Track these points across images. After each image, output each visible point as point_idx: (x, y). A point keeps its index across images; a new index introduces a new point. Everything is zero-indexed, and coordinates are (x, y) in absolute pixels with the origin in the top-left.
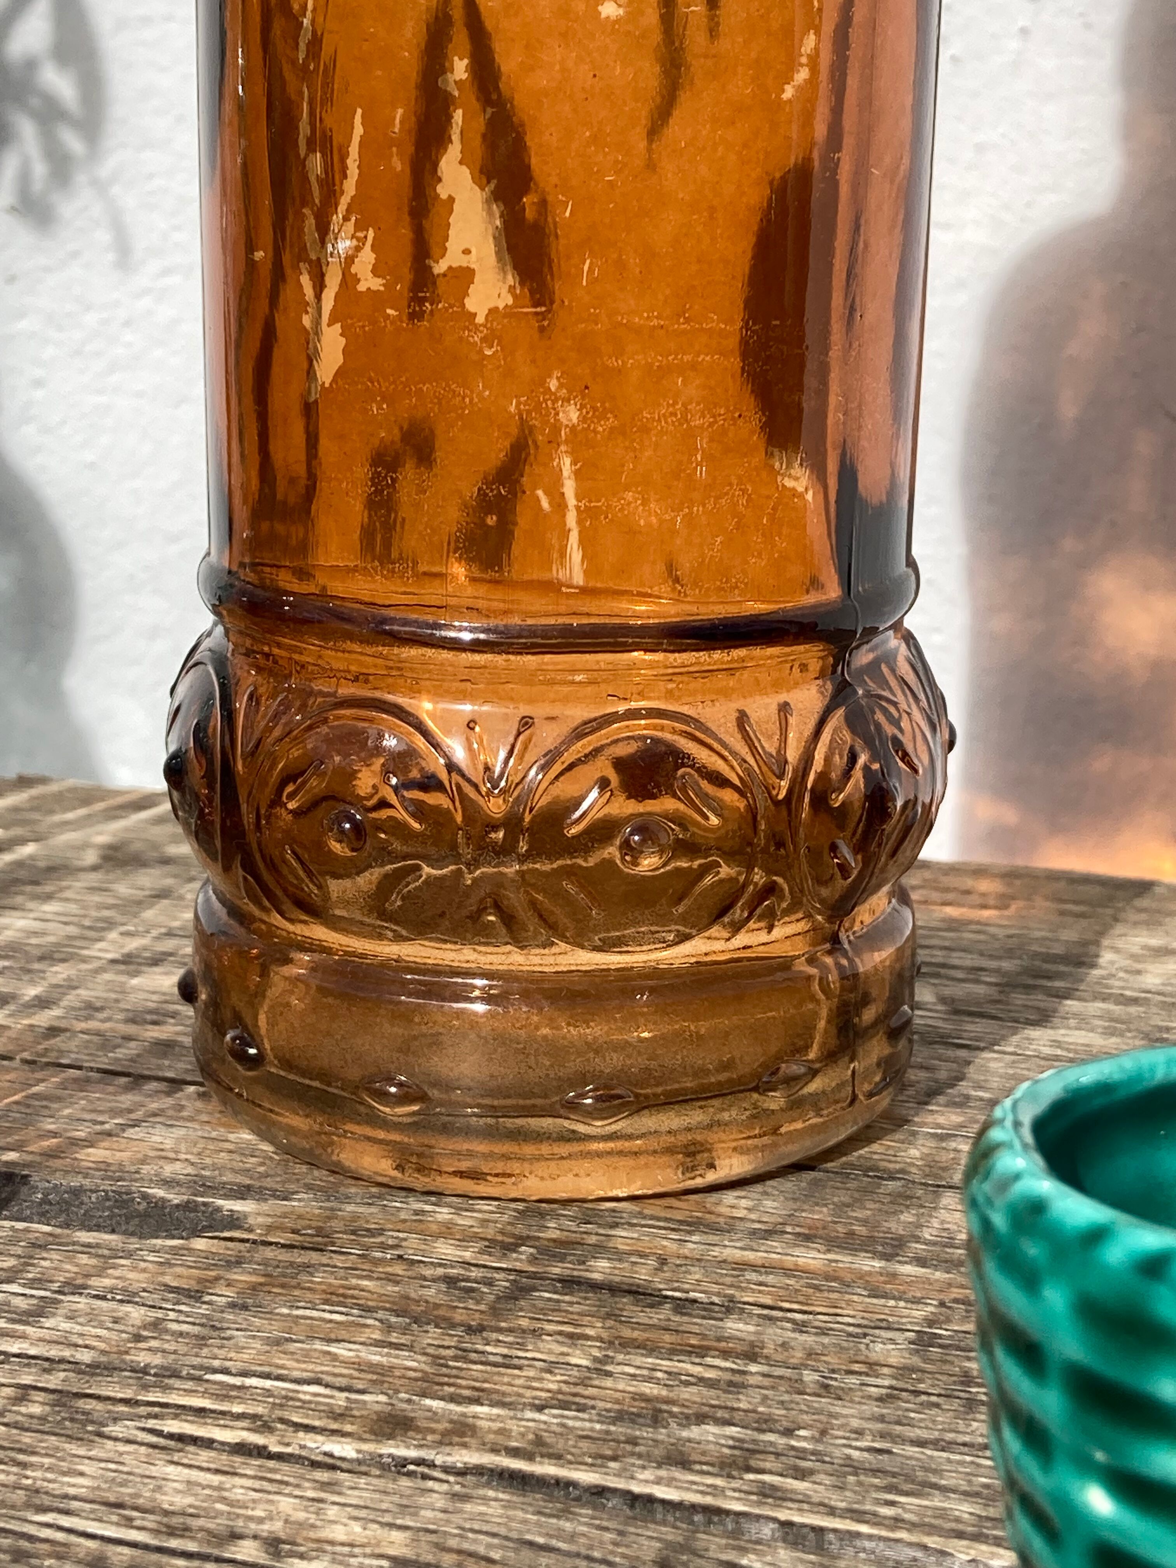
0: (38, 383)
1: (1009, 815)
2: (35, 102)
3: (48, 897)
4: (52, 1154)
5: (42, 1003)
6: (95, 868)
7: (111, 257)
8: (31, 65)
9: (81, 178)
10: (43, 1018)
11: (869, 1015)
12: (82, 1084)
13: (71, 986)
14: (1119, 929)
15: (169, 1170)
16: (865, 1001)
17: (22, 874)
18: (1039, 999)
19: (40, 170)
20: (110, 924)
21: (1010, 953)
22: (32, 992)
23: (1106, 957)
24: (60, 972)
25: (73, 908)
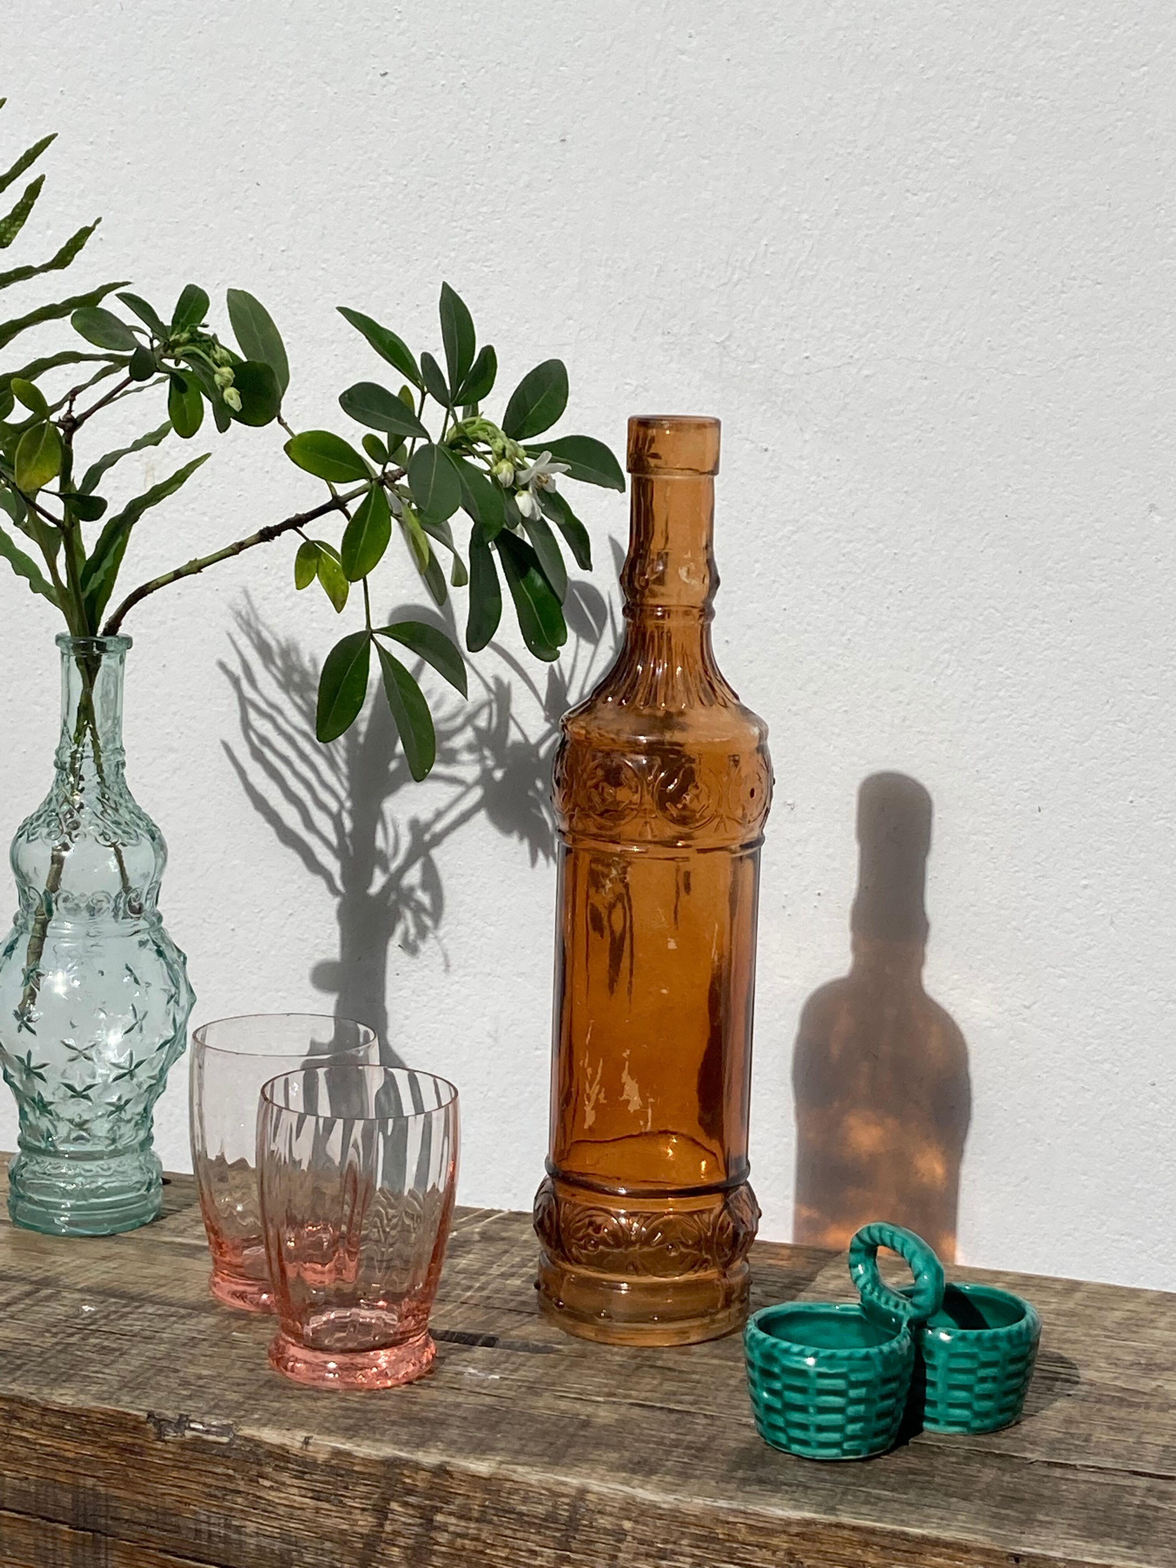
0: (407, 1018)
1: (815, 1214)
2: (412, 904)
3: (469, 1252)
4: (503, 1332)
5: (481, 1289)
6: (479, 1241)
7: (443, 967)
8: (412, 889)
9: (431, 935)
10: (485, 1293)
11: (734, 1296)
12: (504, 1313)
13: (488, 1283)
14: (827, 1268)
15: (537, 1337)
16: (733, 1292)
17: (456, 1243)
18: (793, 1292)
19: (412, 931)
20: (493, 1263)
21: (788, 1276)
22: (477, 1285)
23: (819, 1278)
24: (483, 1279)
25: (478, 1256)
